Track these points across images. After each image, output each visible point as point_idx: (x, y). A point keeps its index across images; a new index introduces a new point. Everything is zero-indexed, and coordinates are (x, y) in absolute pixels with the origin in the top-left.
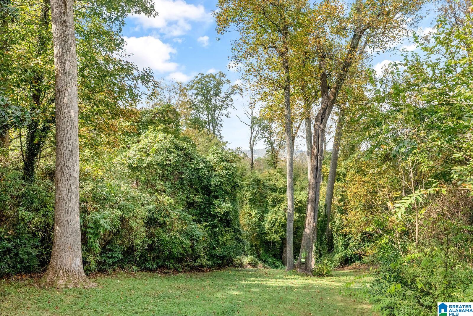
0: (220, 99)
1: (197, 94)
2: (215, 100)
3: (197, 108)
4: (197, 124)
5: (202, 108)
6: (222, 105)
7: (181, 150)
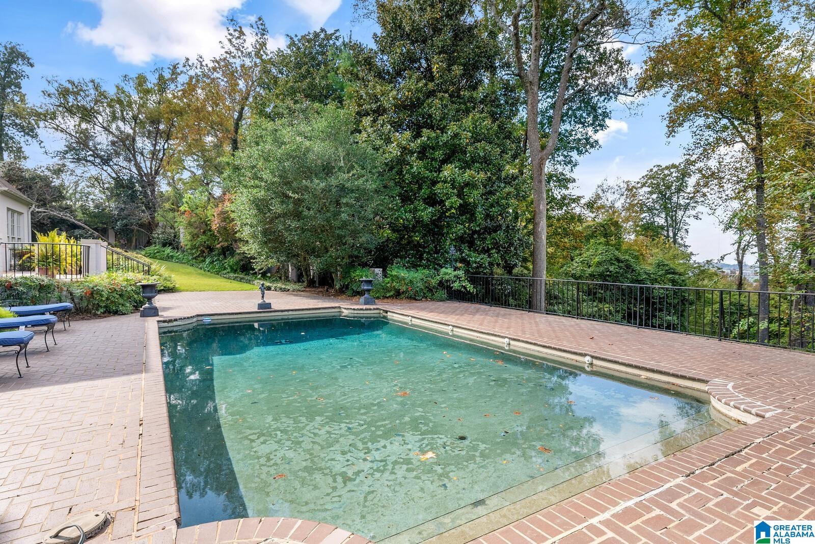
0: (686, 195)
1: (651, 193)
2: (678, 198)
3: (650, 210)
4: (650, 230)
5: (657, 210)
6: (688, 204)
7: (622, 262)
